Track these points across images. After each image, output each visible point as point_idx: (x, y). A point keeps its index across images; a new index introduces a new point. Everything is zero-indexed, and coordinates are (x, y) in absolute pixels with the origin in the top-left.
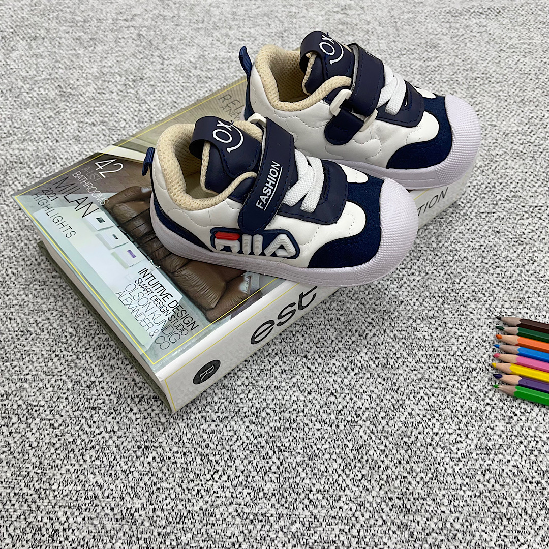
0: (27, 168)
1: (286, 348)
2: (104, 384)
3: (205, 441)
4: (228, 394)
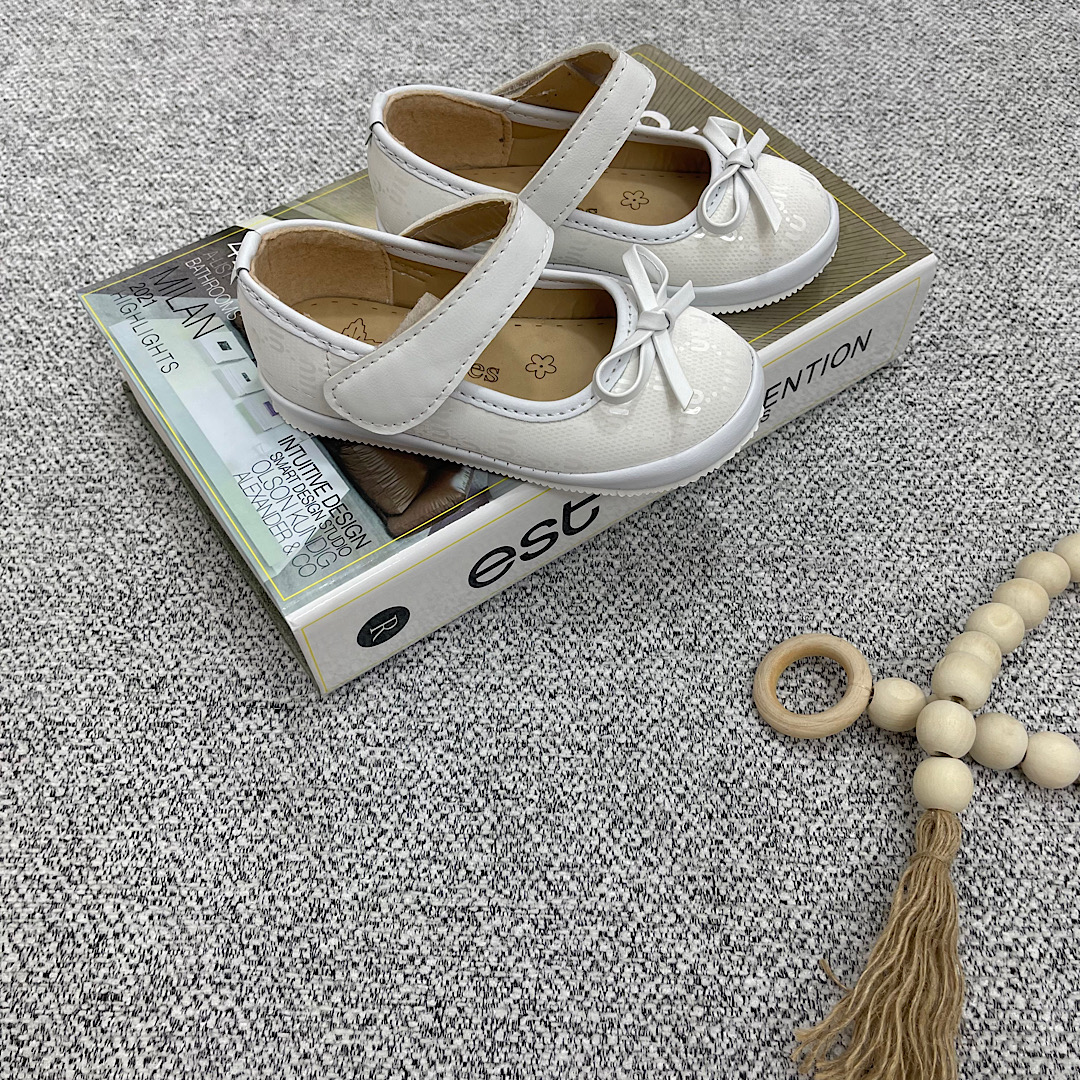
0: (38, 291)
1: (514, 616)
2: (182, 682)
4: (407, 699)
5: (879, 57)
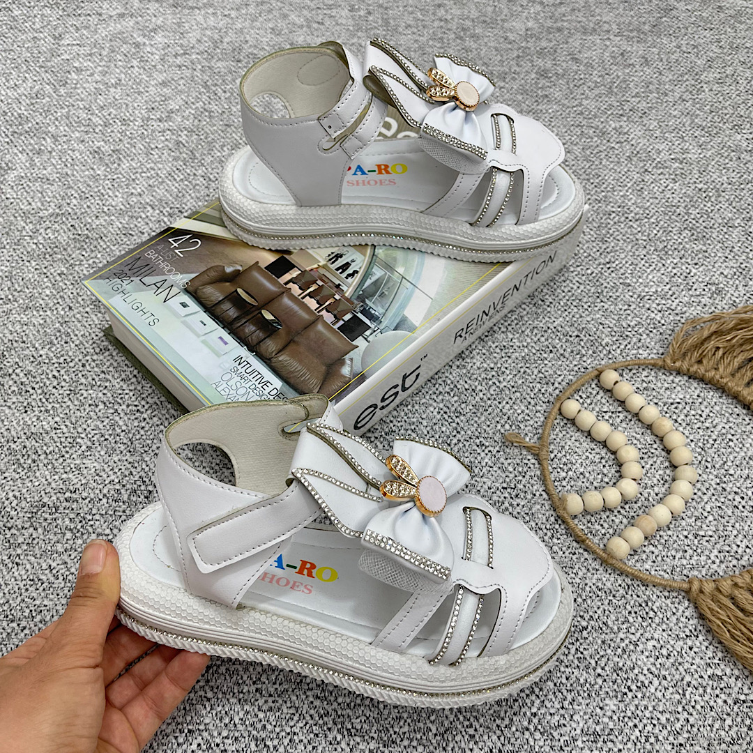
5: (608, 171)
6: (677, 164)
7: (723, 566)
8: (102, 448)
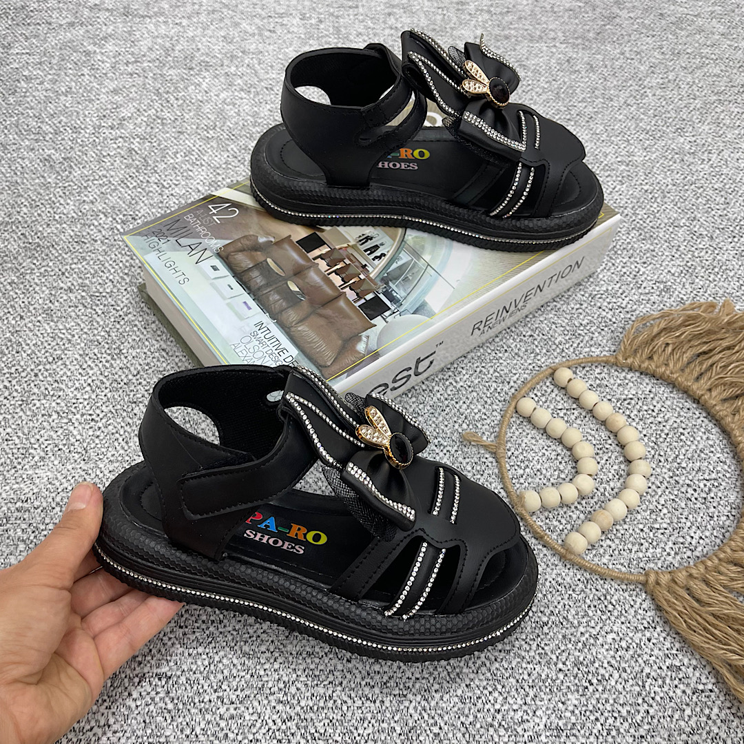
3: (223, 730)
6: (623, 167)
7: (678, 558)
8: (56, 458)
